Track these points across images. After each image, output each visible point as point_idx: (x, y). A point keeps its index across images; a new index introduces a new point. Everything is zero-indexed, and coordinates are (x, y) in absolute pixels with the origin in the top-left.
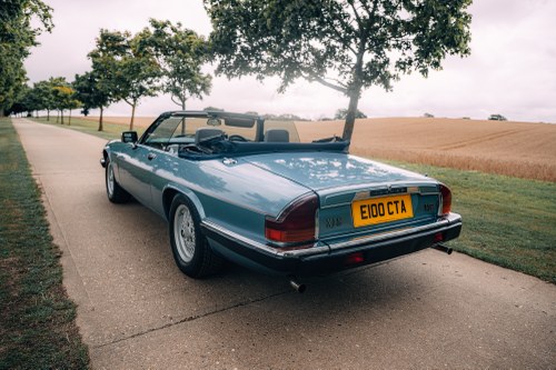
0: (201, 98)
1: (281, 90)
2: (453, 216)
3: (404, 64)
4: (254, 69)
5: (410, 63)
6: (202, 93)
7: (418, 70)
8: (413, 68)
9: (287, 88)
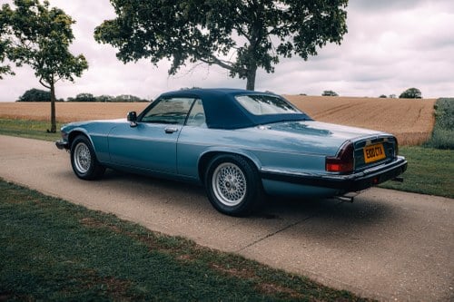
0: (72, 80)
1: (172, 72)
2: (400, 158)
3: (285, 48)
4: (150, 52)
5: (290, 47)
6: (73, 75)
7: (298, 54)
8: (293, 52)
9: (177, 70)
